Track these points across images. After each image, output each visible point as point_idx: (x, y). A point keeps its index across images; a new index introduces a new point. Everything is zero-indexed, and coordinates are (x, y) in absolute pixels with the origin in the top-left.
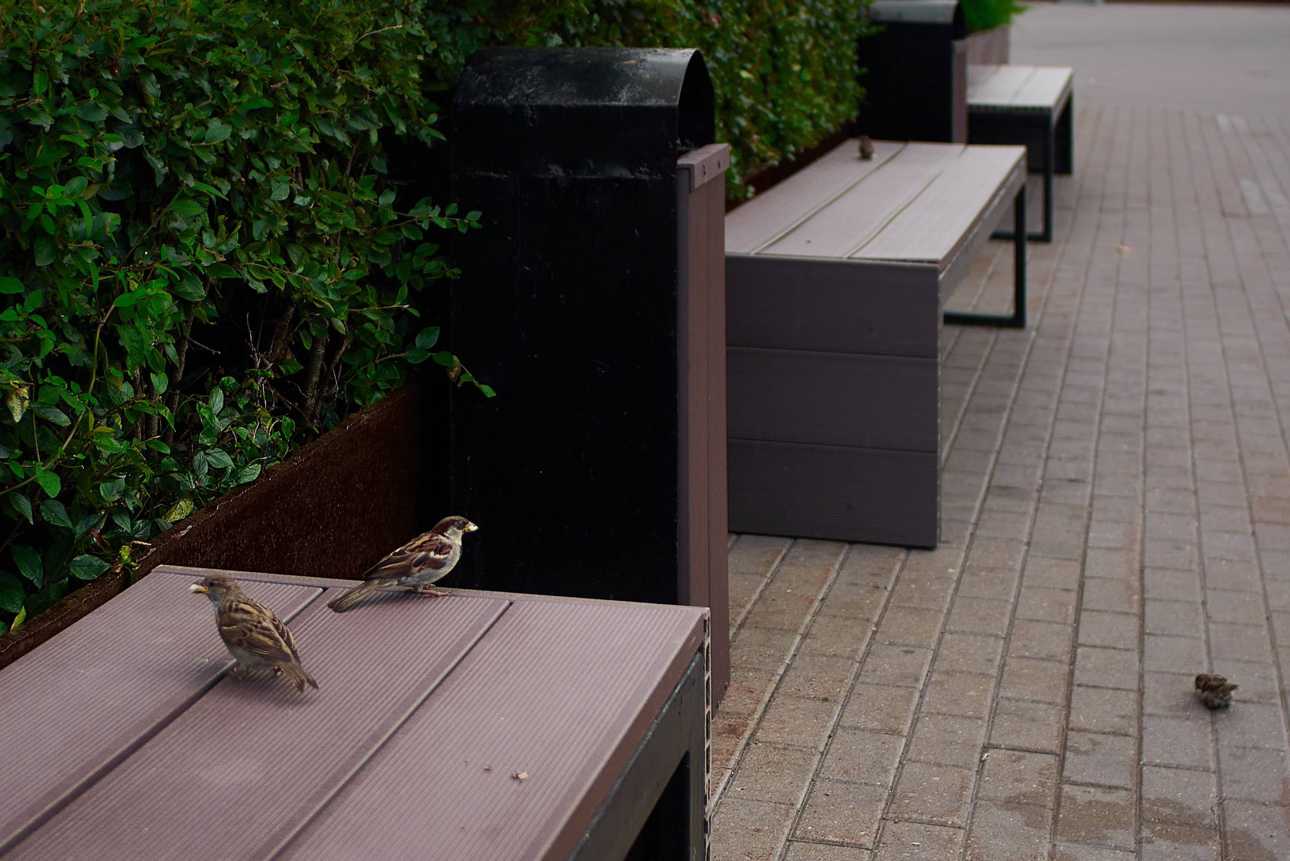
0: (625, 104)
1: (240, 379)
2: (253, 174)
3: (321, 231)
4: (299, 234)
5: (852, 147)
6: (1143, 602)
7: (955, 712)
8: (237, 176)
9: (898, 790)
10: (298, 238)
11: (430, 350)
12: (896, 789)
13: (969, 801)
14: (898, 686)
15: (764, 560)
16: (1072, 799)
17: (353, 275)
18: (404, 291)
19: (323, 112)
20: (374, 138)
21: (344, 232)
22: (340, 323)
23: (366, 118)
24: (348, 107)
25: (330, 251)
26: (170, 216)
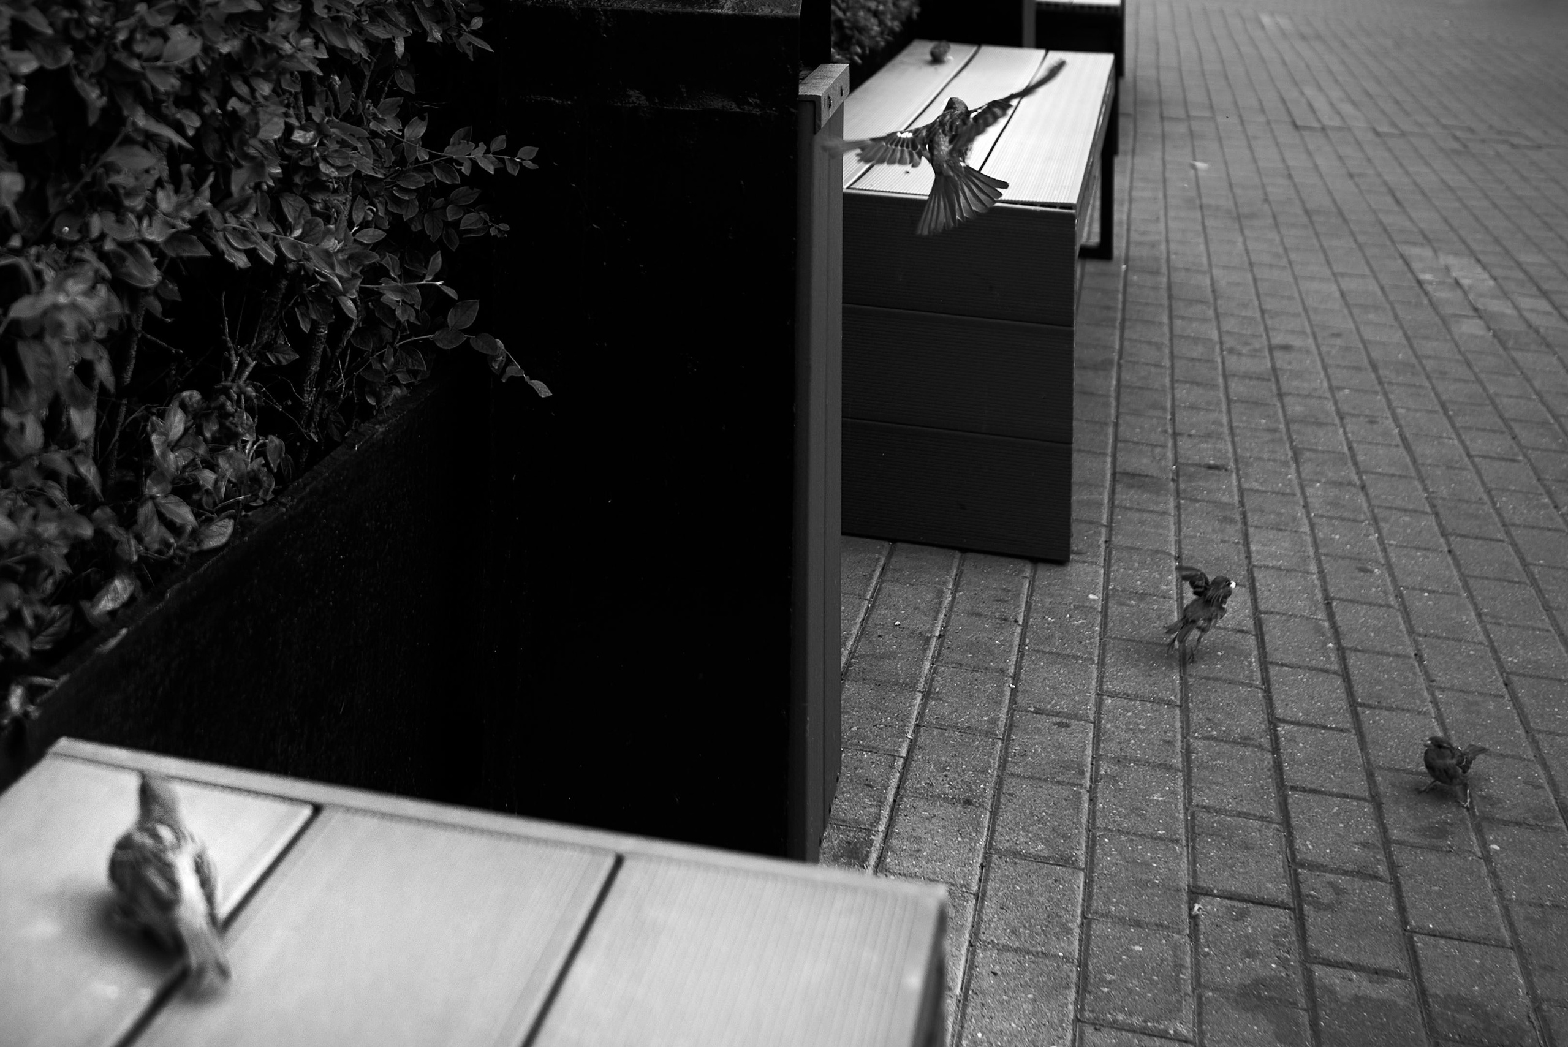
0: (730, 12)
1: (207, 396)
2: (233, 104)
3: (327, 175)
4: (297, 180)
5: (922, 49)
6: (1341, 651)
7: (1142, 829)
8: (211, 106)
9: (1090, 967)
10: (297, 185)
11: (466, 331)
12: (1086, 965)
13: (1189, 989)
14: (1058, 782)
15: (860, 573)
16: (1330, 991)
17: (371, 236)
18: (437, 261)
19: (333, 14)
20: (400, 48)
21: (357, 174)
22: (350, 304)
23: (390, 21)
24: (367, 7)
25: (337, 200)
26: (111, 168)
